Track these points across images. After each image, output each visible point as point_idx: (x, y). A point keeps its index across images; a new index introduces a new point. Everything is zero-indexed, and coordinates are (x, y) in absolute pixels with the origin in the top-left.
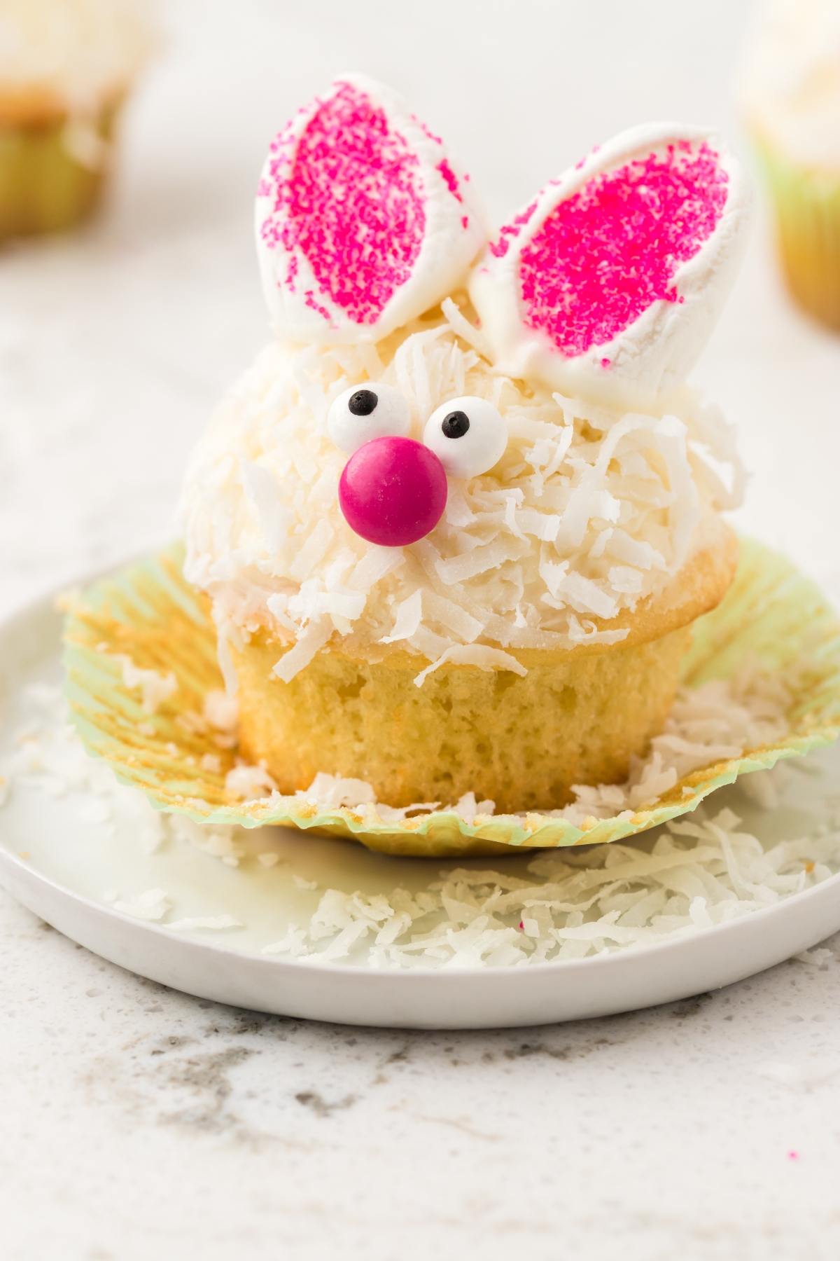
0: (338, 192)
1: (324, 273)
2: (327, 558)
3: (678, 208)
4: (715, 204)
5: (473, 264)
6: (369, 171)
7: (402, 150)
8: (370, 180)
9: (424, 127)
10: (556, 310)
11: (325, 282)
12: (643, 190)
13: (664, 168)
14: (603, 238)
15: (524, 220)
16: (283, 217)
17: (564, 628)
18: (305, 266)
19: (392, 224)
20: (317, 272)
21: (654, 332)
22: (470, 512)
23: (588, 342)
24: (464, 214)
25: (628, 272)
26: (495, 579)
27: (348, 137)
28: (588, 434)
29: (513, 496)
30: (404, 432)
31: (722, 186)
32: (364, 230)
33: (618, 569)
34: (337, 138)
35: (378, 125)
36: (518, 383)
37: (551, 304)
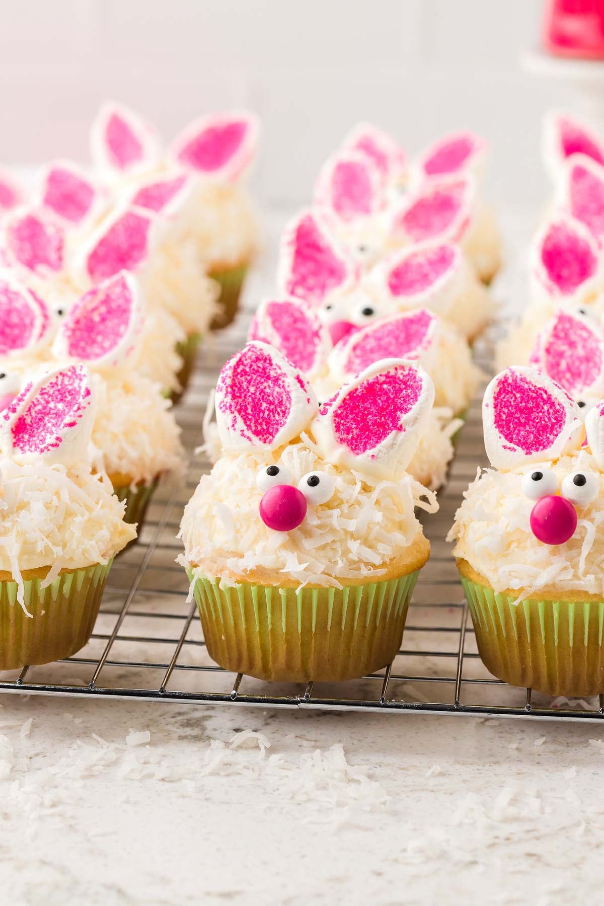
0: (252, 389)
1: (248, 423)
2: (256, 541)
3: (401, 392)
4: (417, 391)
5: (313, 418)
6: (265, 380)
7: (279, 371)
8: (265, 384)
10: (350, 436)
11: (249, 427)
12: (385, 386)
13: (392, 377)
14: (369, 406)
15: (334, 400)
16: (229, 399)
17: (359, 569)
18: (240, 420)
19: (276, 402)
20: (245, 423)
21: (393, 444)
22: (317, 519)
23: (365, 449)
24: (308, 397)
25: (380, 419)
26: (328, 548)
27: (255, 367)
28: (366, 489)
29: (336, 512)
30: (289, 483)
31: (420, 383)
32: (264, 405)
33: (382, 544)
34: (250, 367)
35: (268, 361)
36: (336, 467)
37: (348, 434)
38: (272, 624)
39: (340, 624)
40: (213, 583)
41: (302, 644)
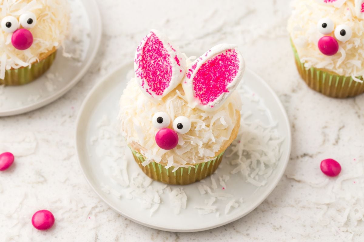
0: (152, 62)
3: (228, 67)
4: (236, 68)
6: (159, 56)
7: (167, 53)
8: (159, 59)
9: (171, 47)
10: (201, 92)
11: (151, 86)
12: (220, 62)
13: (224, 56)
15: (194, 67)
16: (140, 70)
17: (203, 159)
18: (146, 82)
19: (165, 71)
20: (149, 84)
21: (223, 98)
22: (183, 141)
23: (208, 101)
24: (181, 69)
26: (189, 152)
27: (154, 47)
31: (238, 63)
32: (159, 73)
34: (152, 48)
35: (161, 45)
37: (200, 91)
38: (162, 172)
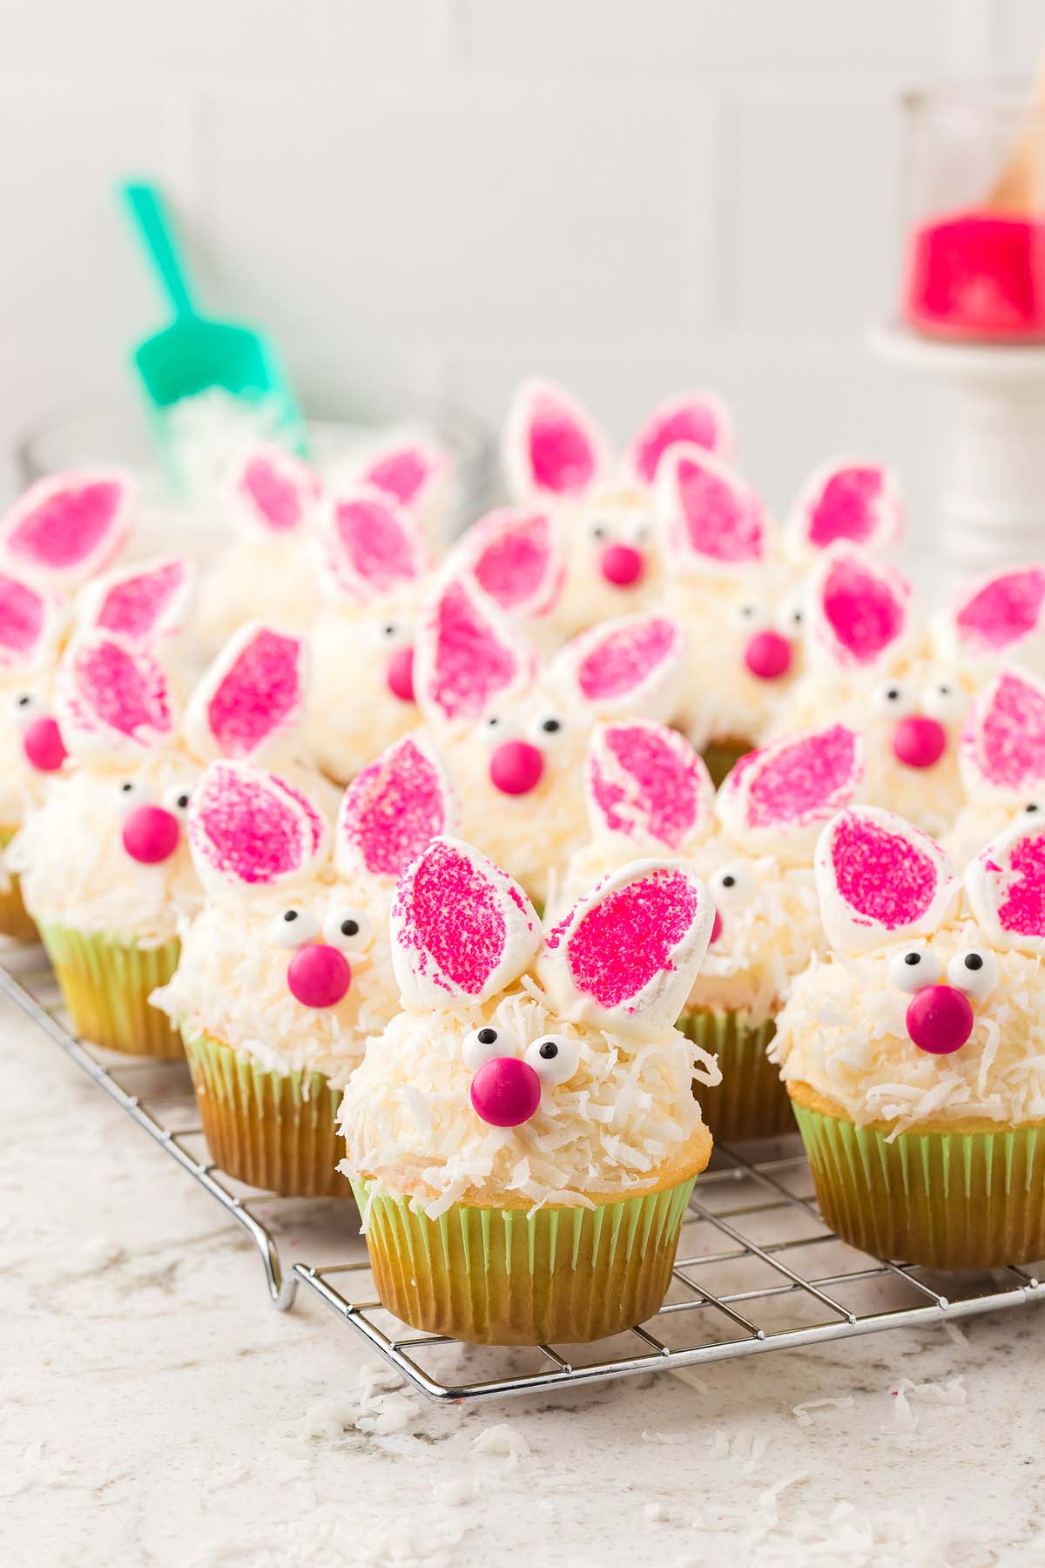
0: (445, 911)
1: (444, 963)
2: (464, 1141)
3: (666, 911)
4: (690, 908)
5: (537, 954)
6: (463, 896)
7: (483, 883)
8: (464, 903)
9: (496, 868)
10: (596, 979)
11: (445, 968)
12: (641, 901)
13: (650, 887)
14: (620, 933)
15: (567, 923)
16: (412, 927)
17: (618, 1178)
18: (430, 958)
19: (483, 930)
20: (439, 963)
21: (660, 990)
22: (555, 1106)
23: (619, 999)
24: (530, 921)
25: (639, 952)
26: (574, 1149)
27: (446, 876)
28: (623, 1058)
29: (583, 1096)
30: (512, 1055)
31: (693, 896)
32: (465, 935)
33: (650, 1140)
34: (439, 878)
35: (465, 867)
36: (576, 1026)
37: (592, 976)
38: (490, 1262)
39: (590, 1259)
40: (400, 1204)
41: (535, 1291)
